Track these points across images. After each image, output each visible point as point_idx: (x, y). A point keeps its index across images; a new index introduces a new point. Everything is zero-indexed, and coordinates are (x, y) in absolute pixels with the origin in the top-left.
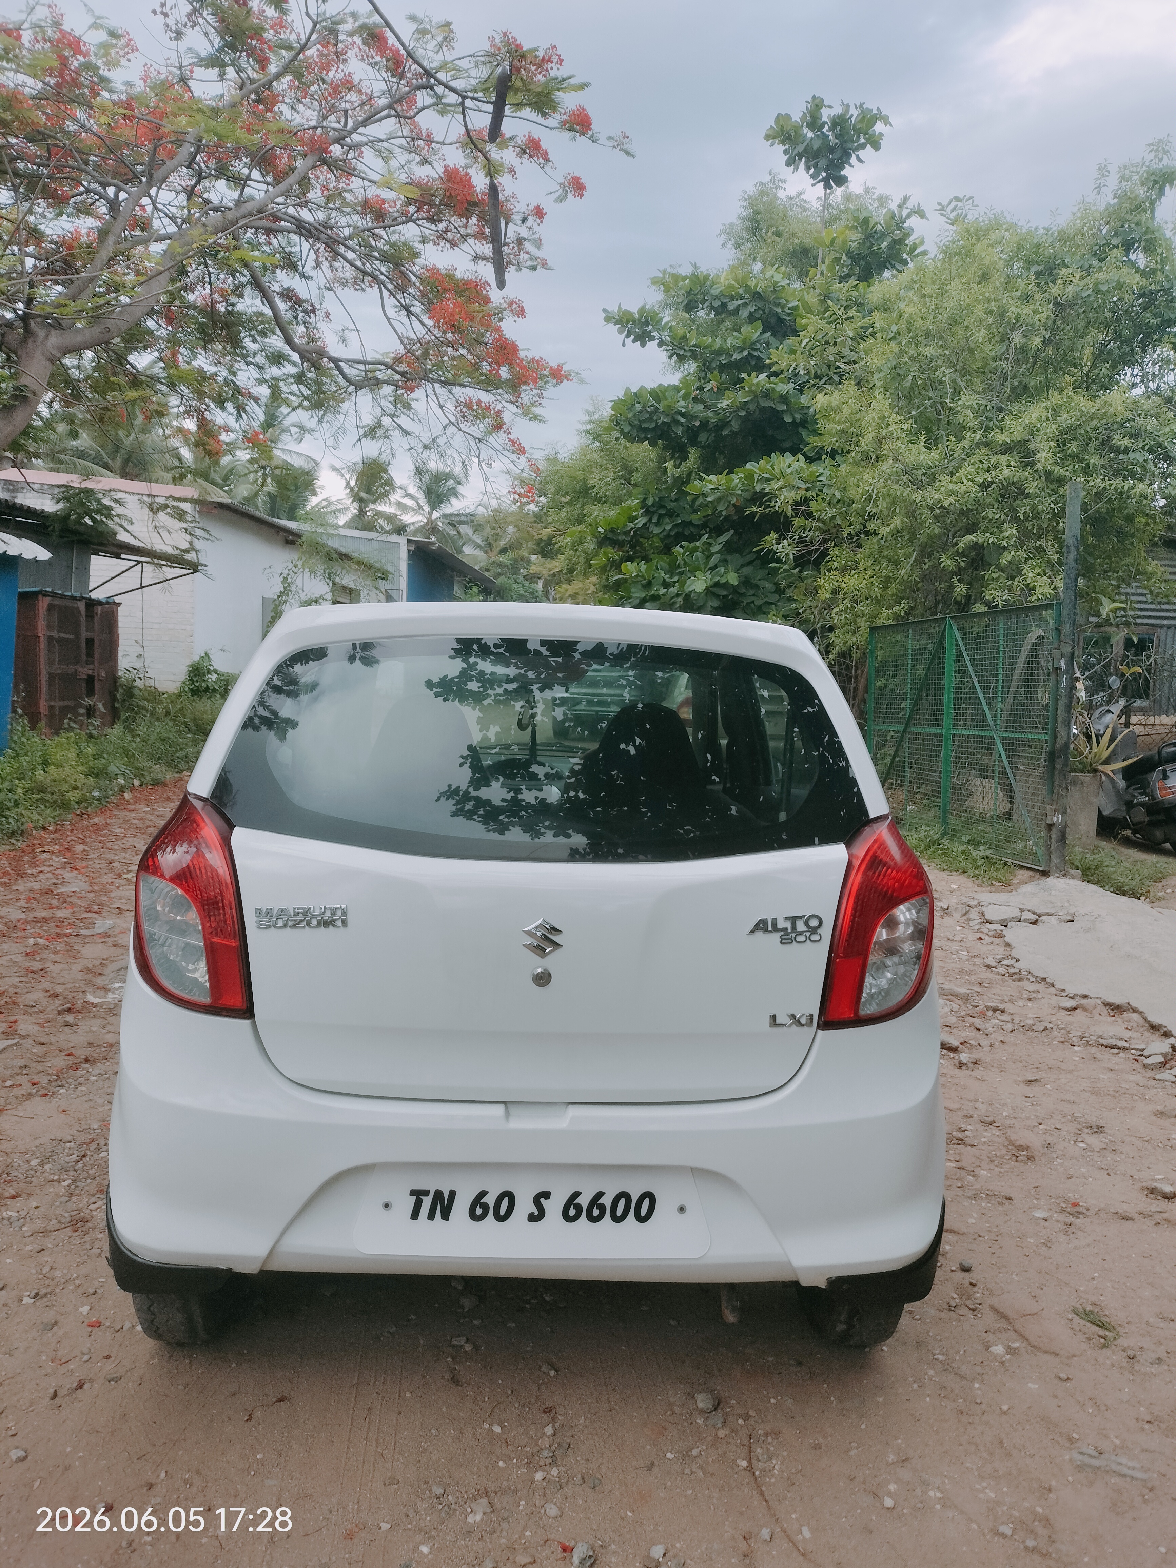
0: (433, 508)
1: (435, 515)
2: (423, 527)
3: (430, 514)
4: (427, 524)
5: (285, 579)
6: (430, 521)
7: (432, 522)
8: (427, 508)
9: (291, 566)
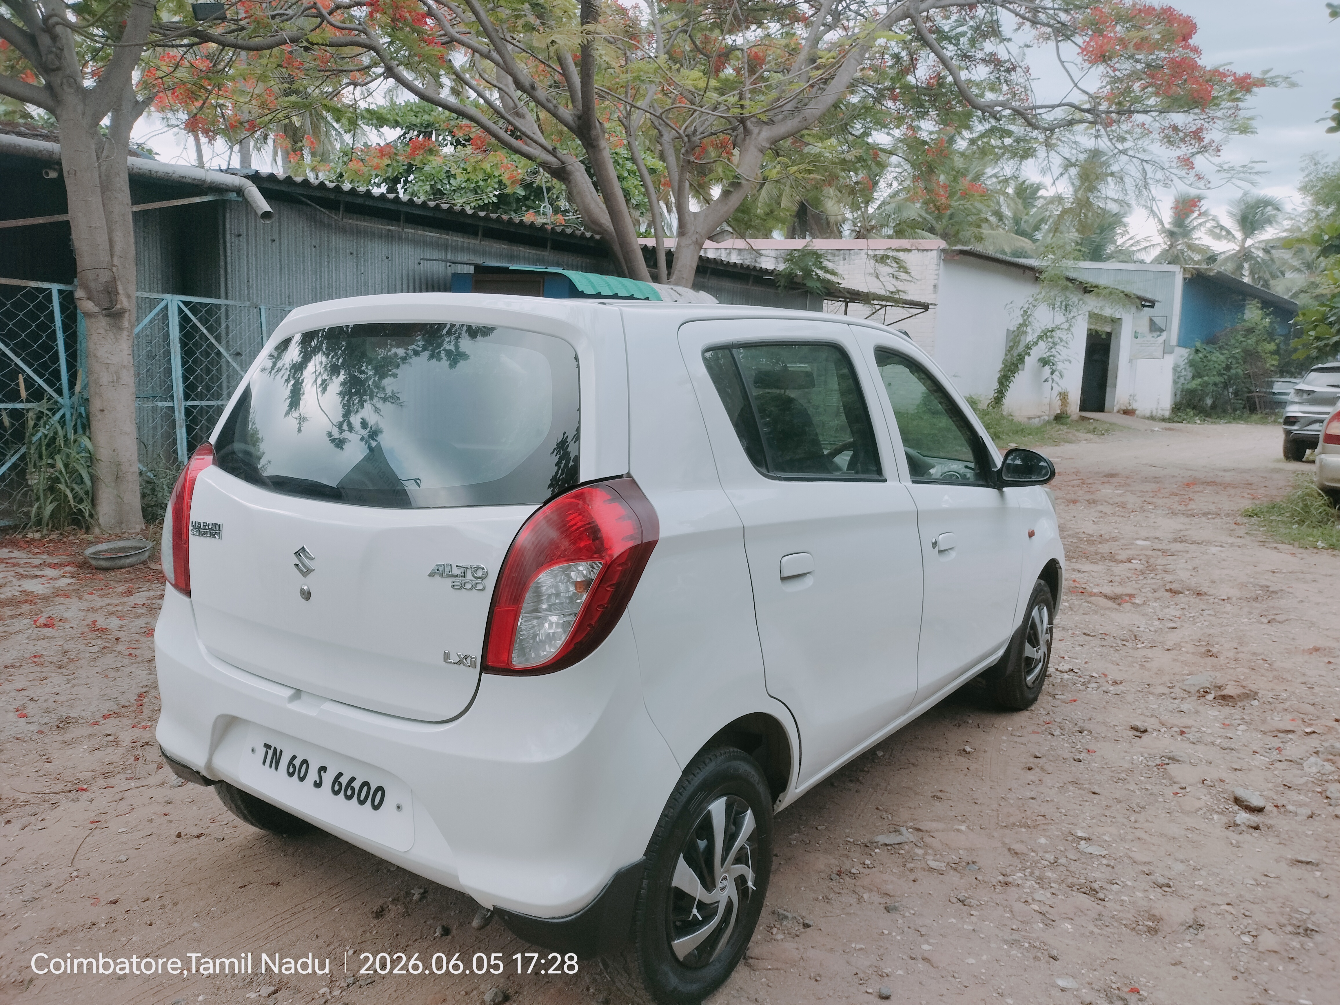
0: (1247, 235)
1: (1249, 242)
2: (1235, 255)
3: (1244, 241)
4: (1239, 252)
5: (1026, 312)
6: (1243, 247)
7: (1245, 248)
8: (1239, 235)
9: (1031, 300)
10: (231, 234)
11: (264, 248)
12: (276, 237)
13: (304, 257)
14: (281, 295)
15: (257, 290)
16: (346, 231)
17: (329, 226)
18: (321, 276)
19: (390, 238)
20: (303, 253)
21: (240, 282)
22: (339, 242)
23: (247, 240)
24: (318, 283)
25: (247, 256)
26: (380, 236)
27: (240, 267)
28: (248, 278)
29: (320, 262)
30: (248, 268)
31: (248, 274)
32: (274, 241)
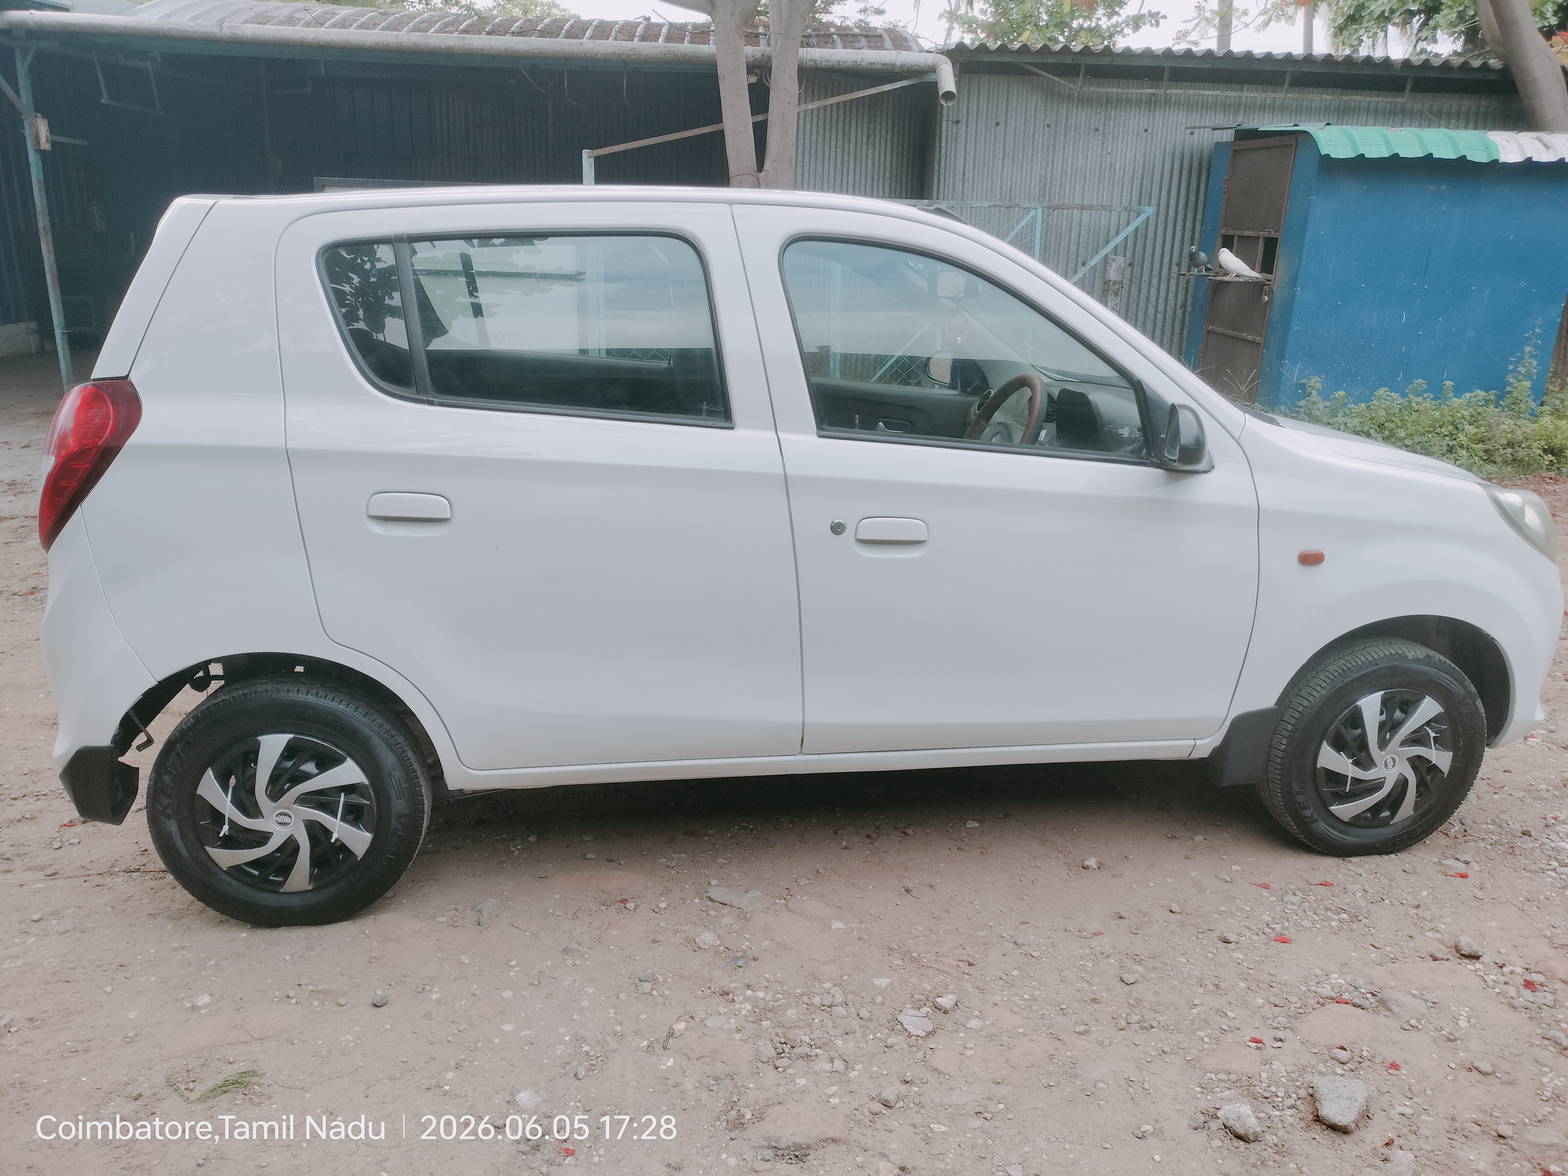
10: (948, 121)
11: (986, 133)
12: (1002, 119)
13: (1034, 140)
14: (1001, 189)
15: (973, 185)
16: (1092, 102)
17: (1069, 98)
18: (1053, 162)
19: (1151, 103)
20: (1034, 135)
21: (954, 177)
22: (1080, 116)
23: (967, 125)
24: (1049, 171)
25: (965, 146)
26: (1139, 103)
27: (956, 158)
28: (964, 172)
29: (1054, 145)
30: (965, 160)
31: (964, 167)
32: (998, 124)
